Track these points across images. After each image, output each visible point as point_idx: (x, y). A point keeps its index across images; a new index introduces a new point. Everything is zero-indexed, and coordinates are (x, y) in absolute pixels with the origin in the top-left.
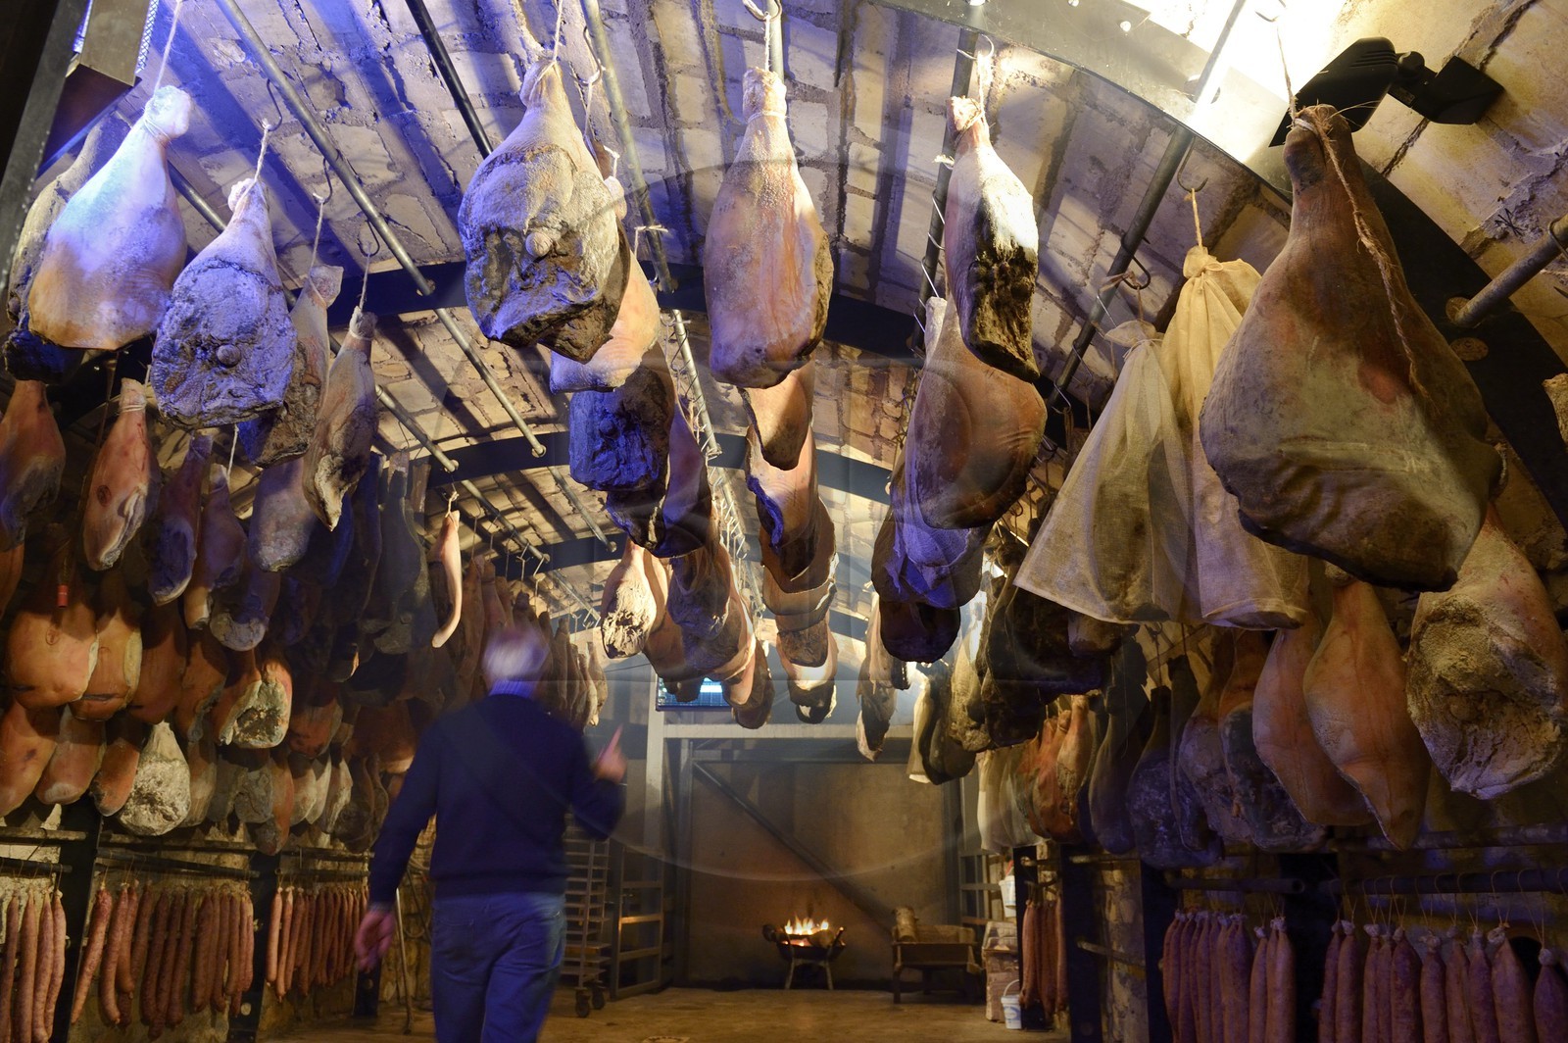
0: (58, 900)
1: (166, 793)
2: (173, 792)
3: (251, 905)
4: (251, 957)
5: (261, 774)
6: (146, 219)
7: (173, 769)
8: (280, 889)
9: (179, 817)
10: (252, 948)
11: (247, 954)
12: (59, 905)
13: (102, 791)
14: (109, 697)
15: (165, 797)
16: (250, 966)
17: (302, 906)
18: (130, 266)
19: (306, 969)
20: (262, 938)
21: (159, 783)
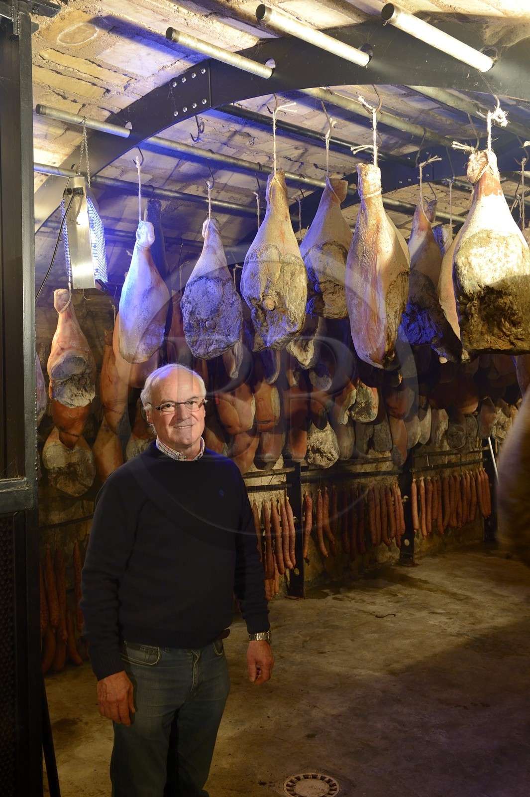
0: (288, 501)
1: (326, 448)
2: (329, 447)
3: (399, 489)
4: (402, 517)
5: (382, 426)
6: (145, 297)
7: (326, 435)
8: (414, 480)
9: (335, 458)
10: (402, 513)
11: (400, 516)
12: (288, 504)
13: (291, 453)
14: (268, 422)
15: (326, 449)
16: (403, 522)
17: (430, 487)
18: (144, 322)
19: (440, 520)
20: (408, 506)
21: (321, 443)
